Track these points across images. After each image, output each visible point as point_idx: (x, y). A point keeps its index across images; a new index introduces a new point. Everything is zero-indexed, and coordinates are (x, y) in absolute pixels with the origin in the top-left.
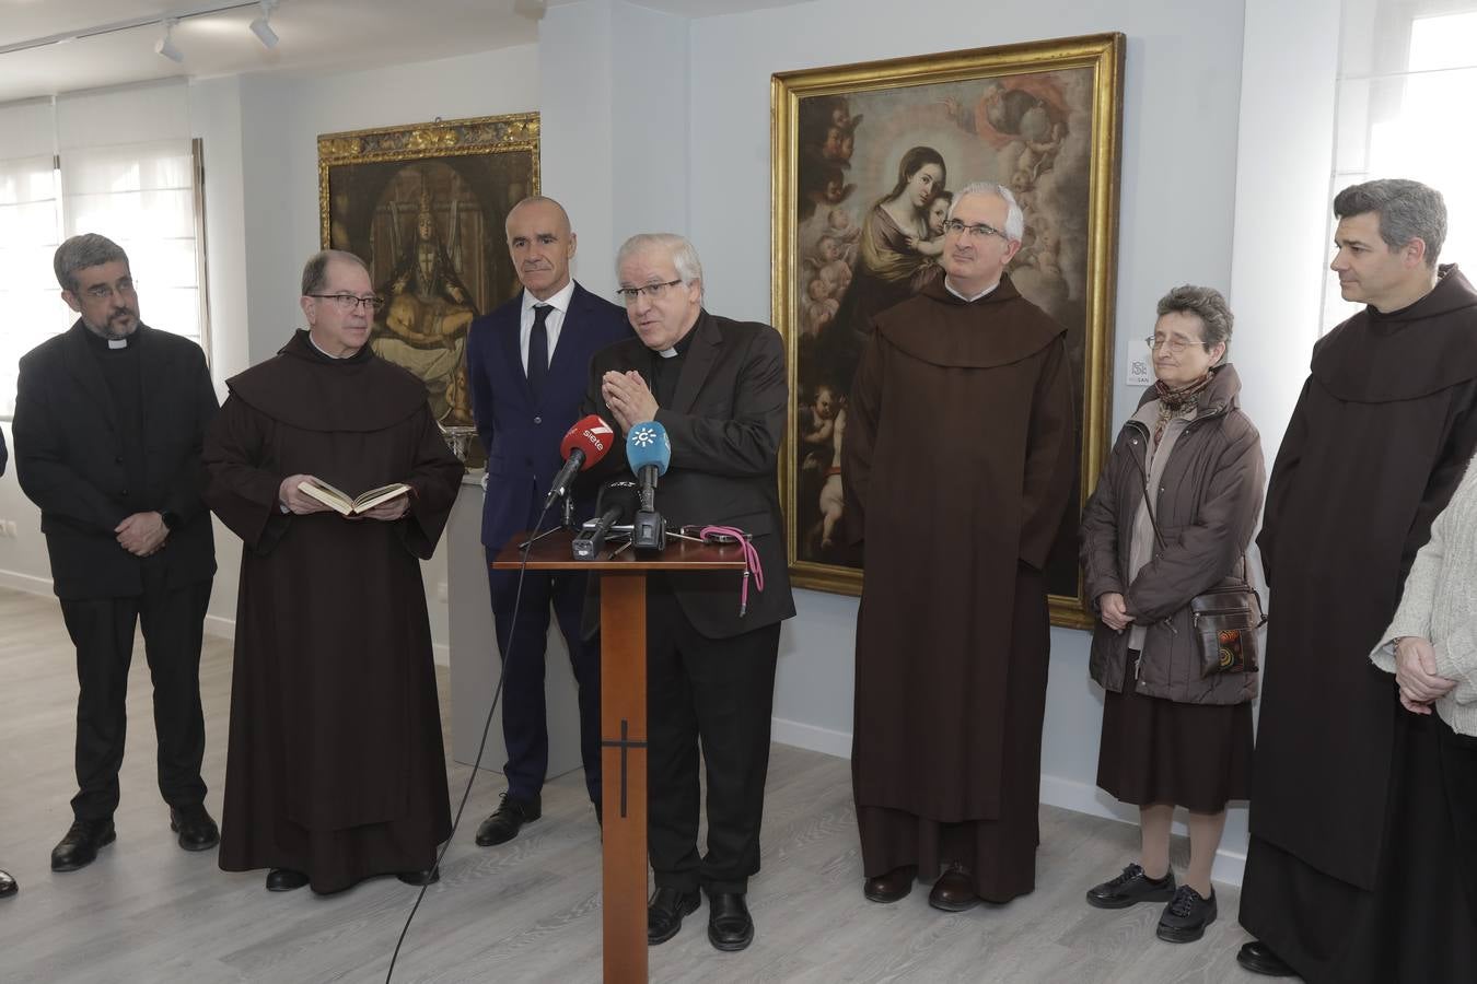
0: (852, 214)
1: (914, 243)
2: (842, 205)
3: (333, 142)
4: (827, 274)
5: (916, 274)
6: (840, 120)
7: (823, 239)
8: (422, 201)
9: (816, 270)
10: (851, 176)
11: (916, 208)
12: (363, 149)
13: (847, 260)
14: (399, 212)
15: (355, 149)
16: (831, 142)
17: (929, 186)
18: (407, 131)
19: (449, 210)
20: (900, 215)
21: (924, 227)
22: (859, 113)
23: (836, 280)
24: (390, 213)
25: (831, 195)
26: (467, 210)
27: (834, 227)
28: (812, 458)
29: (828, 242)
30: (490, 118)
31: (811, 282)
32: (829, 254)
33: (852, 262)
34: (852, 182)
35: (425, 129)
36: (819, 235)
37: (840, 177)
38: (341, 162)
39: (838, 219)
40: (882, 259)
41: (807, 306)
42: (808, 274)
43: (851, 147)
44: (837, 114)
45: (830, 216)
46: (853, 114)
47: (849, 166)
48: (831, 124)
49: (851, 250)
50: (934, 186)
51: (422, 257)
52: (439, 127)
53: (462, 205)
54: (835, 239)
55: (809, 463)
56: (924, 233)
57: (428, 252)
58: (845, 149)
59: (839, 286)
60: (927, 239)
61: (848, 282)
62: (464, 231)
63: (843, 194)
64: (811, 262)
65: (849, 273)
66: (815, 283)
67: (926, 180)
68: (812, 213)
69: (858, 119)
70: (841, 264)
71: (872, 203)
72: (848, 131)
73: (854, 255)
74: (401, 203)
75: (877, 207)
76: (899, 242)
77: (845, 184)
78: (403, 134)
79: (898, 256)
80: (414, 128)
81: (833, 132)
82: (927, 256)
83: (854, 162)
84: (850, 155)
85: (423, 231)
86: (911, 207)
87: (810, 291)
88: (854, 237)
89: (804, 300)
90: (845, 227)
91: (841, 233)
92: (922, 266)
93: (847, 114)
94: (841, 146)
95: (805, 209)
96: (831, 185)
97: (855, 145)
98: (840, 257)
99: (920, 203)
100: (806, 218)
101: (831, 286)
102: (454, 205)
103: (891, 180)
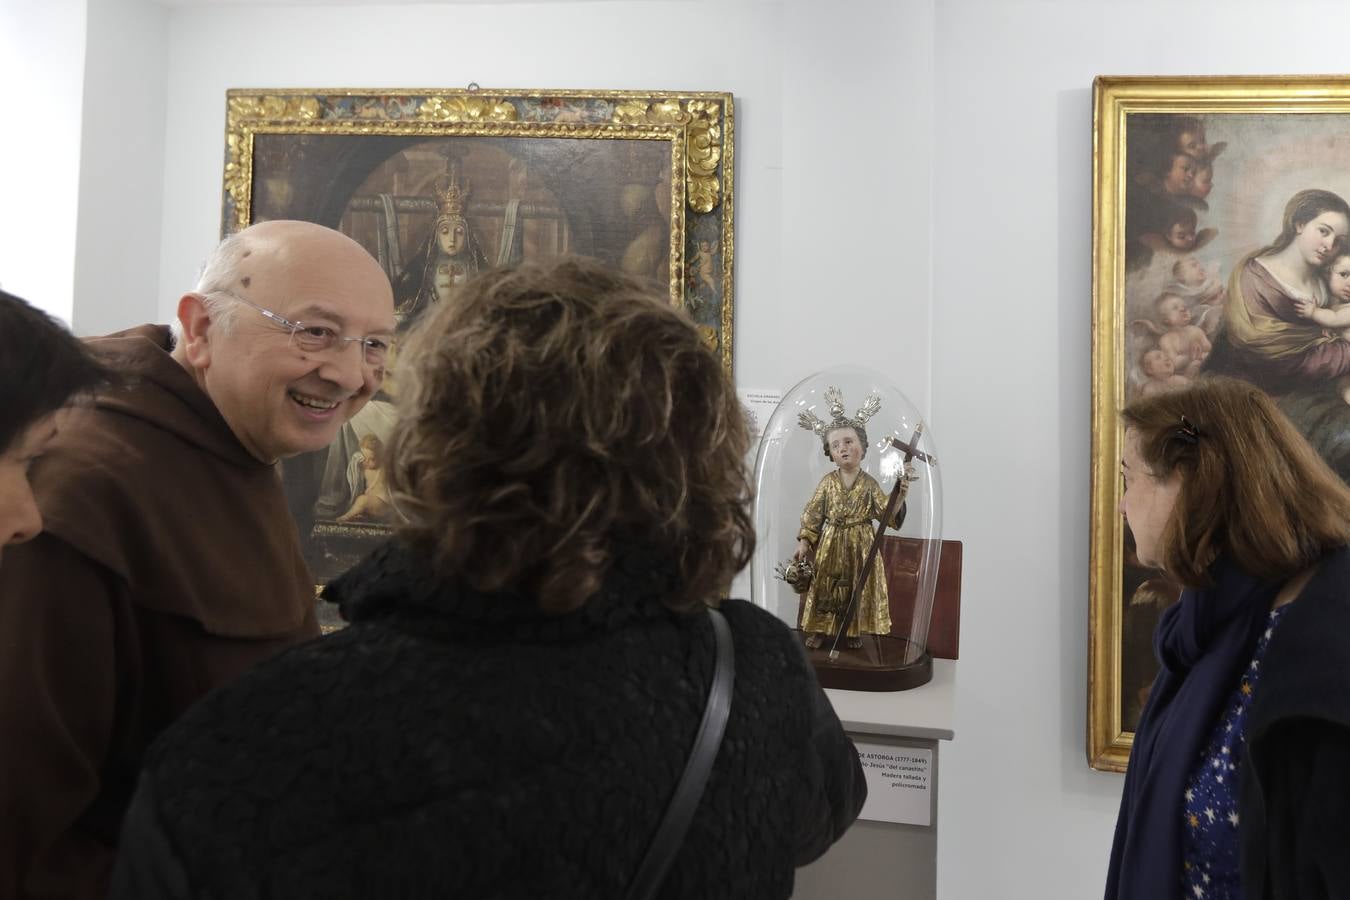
0: (1211, 268)
1: (1308, 310)
2: (1196, 254)
3: (261, 100)
4: (1170, 342)
5: (1312, 350)
6: (1192, 145)
7: (1164, 296)
8: (447, 197)
9: (1154, 339)
10: (1206, 220)
11: (1311, 266)
12: (322, 115)
13: (1204, 326)
14: (398, 211)
15: (308, 112)
16: (1177, 173)
17: (1330, 240)
18: (421, 98)
19: (501, 214)
20: (1286, 273)
21: (1323, 289)
22: (1220, 139)
23: (1188, 351)
24: (382, 211)
25: (1177, 241)
26: (537, 216)
27: (1183, 282)
28: (1147, 589)
29: (1171, 302)
30: (579, 91)
31: (1146, 351)
32: (1174, 317)
33: (1212, 329)
34: (1210, 226)
35: (451, 98)
36: (1158, 293)
37: (1192, 220)
38: (282, 130)
39: (1189, 271)
40: (1258, 329)
41: (1139, 383)
42: (1140, 341)
43: (1208, 181)
44: (1186, 138)
45: (1176, 269)
46: (1211, 140)
47: (1205, 206)
48: (1178, 150)
49: (1211, 313)
50: (1337, 241)
51: (441, 279)
52: (478, 96)
53: (527, 208)
54: (1184, 298)
55: (1142, 597)
56: (1323, 297)
57: (454, 272)
58: (1199, 183)
59: (1191, 360)
60: (1328, 306)
61: (1205, 355)
62: (528, 245)
63: (1197, 241)
64: (1146, 327)
65: (1207, 344)
66: (1153, 354)
67: (1325, 231)
68: (1148, 261)
69: (1220, 147)
70: (1195, 331)
71: (1244, 255)
72: (1205, 160)
73: (1215, 320)
74: (402, 198)
75: (1250, 261)
76: (1285, 308)
77: (1199, 228)
78: (405, 100)
79: (1283, 326)
80: (431, 94)
81: (1180, 161)
82: (1327, 327)
83: (1211, 200)
84: (1207, 191)
85: (446, 242)
86: (1301, 264)
87: (1144, 365)
88: (1214, 298)
89: (1134, 374)
90: (1201, 282)
91: (1193, 291)
92: (1321, 340)
93: (1203, 140)
94: (1192, 179)
95: (1136, 255)
96: (1177, 228)
97: (1214, 181)
98: (1193, 322)
99: (1316, 260)
100: (1137, 268)
101: (1179, 359)
102: (512, 209)
103: (1271, 228)
